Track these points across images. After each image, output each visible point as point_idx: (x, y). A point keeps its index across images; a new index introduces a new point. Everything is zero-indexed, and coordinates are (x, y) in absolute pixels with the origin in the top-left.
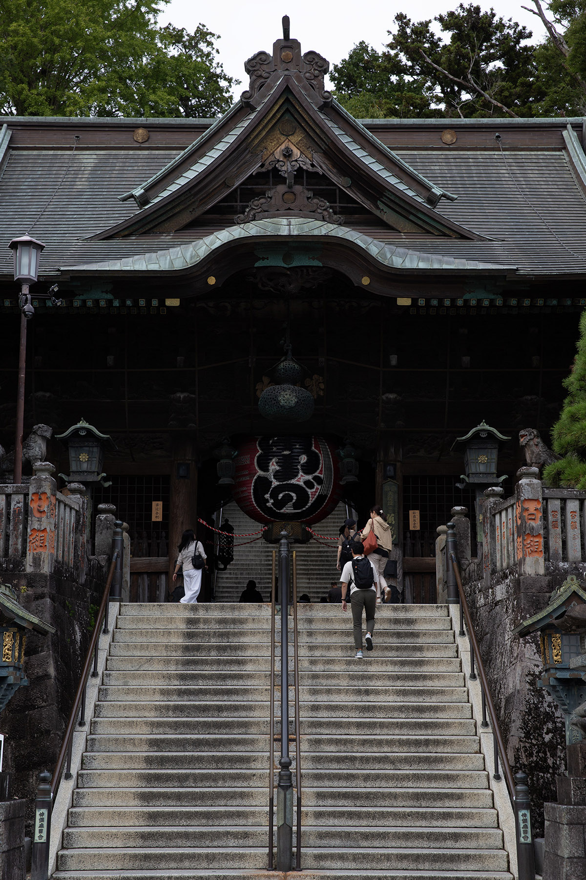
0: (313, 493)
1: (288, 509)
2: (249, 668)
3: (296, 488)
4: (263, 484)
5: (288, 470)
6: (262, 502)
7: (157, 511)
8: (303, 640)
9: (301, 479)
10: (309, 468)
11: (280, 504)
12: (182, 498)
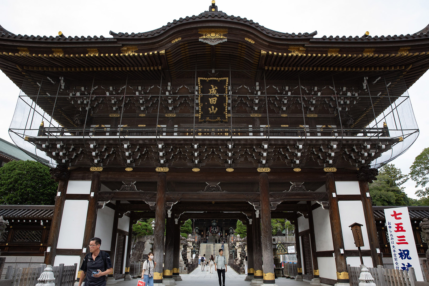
0: (217, 231)
1: (214, 233)
2: (211, 250)
3: (215, 231)
4: (212, 230)
5: (214, 229)
6: (212, 232)
7: (202, 234)
8: (216, 247)
9: (216, 230)
10: (216, 229)
11: (214, 232)
12: (205, 232)
